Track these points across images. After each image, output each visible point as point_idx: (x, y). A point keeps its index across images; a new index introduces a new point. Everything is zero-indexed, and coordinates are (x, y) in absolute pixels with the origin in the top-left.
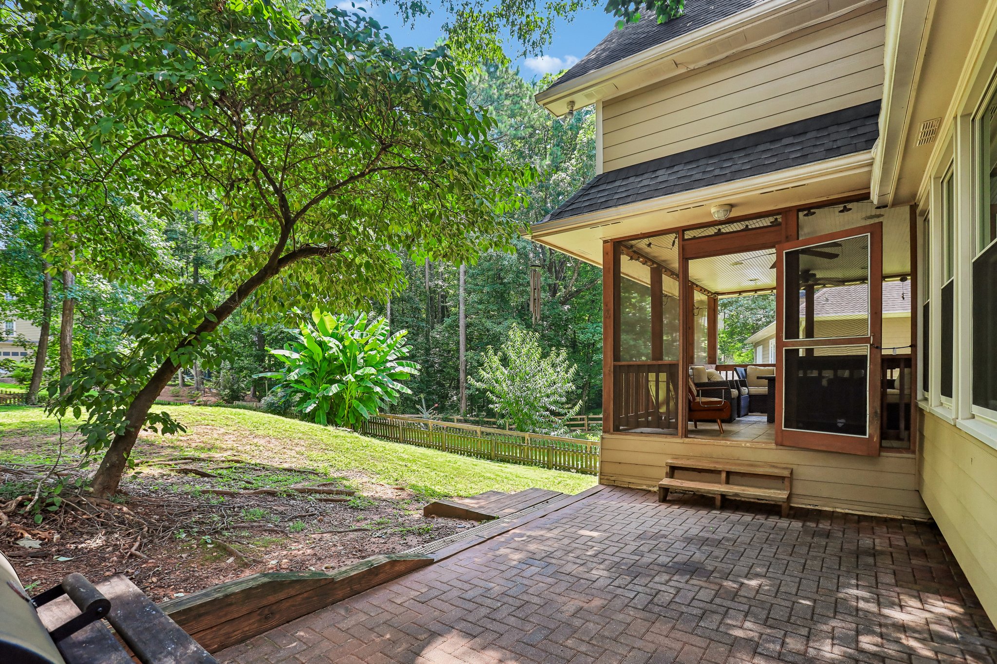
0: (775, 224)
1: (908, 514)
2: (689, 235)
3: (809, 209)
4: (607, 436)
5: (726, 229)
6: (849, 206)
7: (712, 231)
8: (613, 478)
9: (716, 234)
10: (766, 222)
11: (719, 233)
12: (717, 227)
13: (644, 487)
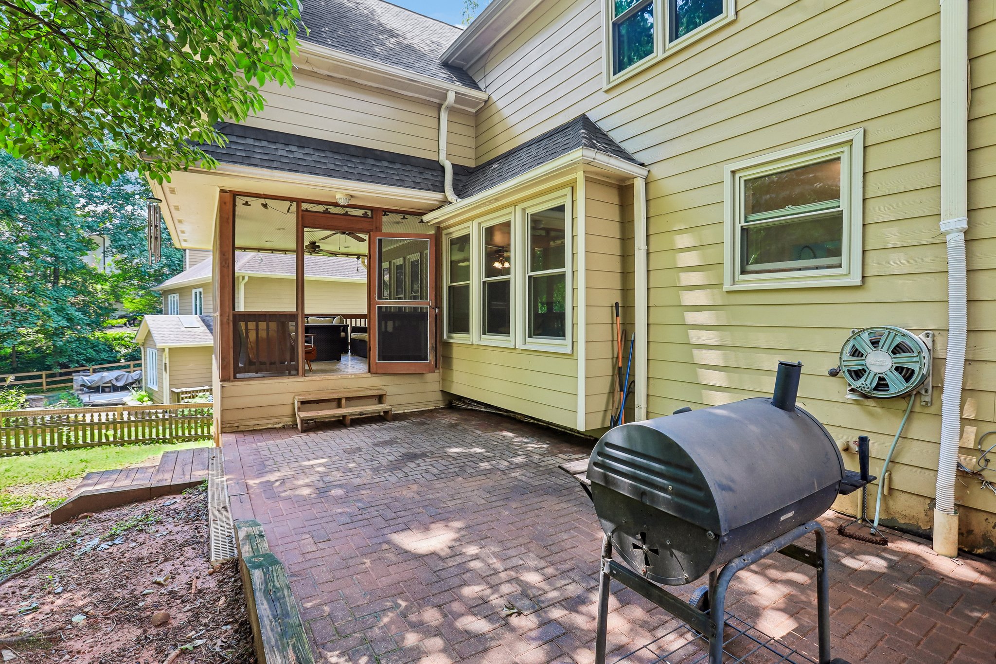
0: (365, 216)
1: (436, 405)
2: (304, 206)
3: (386, 212)
4: (226, 384)
5: (333, 210)
6: (406, 216)
7: (321, 208)
8: (236, 425)
9: (324, 212)
10: (359, 213)
11: (326, 212)
12: (326, 207)
13: (270, 426)
